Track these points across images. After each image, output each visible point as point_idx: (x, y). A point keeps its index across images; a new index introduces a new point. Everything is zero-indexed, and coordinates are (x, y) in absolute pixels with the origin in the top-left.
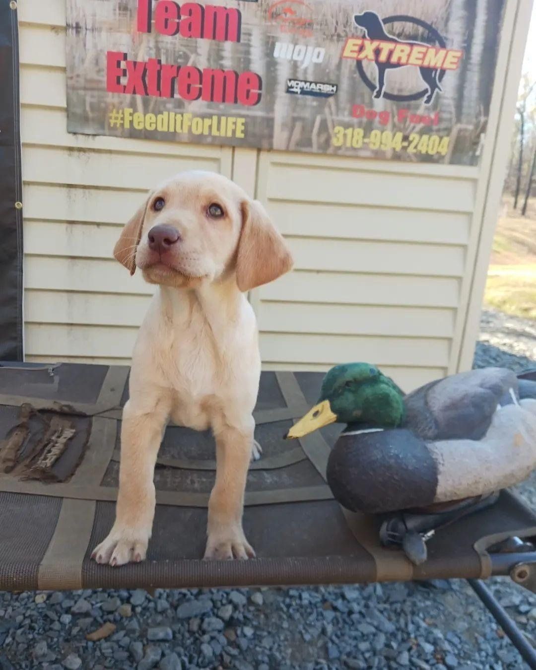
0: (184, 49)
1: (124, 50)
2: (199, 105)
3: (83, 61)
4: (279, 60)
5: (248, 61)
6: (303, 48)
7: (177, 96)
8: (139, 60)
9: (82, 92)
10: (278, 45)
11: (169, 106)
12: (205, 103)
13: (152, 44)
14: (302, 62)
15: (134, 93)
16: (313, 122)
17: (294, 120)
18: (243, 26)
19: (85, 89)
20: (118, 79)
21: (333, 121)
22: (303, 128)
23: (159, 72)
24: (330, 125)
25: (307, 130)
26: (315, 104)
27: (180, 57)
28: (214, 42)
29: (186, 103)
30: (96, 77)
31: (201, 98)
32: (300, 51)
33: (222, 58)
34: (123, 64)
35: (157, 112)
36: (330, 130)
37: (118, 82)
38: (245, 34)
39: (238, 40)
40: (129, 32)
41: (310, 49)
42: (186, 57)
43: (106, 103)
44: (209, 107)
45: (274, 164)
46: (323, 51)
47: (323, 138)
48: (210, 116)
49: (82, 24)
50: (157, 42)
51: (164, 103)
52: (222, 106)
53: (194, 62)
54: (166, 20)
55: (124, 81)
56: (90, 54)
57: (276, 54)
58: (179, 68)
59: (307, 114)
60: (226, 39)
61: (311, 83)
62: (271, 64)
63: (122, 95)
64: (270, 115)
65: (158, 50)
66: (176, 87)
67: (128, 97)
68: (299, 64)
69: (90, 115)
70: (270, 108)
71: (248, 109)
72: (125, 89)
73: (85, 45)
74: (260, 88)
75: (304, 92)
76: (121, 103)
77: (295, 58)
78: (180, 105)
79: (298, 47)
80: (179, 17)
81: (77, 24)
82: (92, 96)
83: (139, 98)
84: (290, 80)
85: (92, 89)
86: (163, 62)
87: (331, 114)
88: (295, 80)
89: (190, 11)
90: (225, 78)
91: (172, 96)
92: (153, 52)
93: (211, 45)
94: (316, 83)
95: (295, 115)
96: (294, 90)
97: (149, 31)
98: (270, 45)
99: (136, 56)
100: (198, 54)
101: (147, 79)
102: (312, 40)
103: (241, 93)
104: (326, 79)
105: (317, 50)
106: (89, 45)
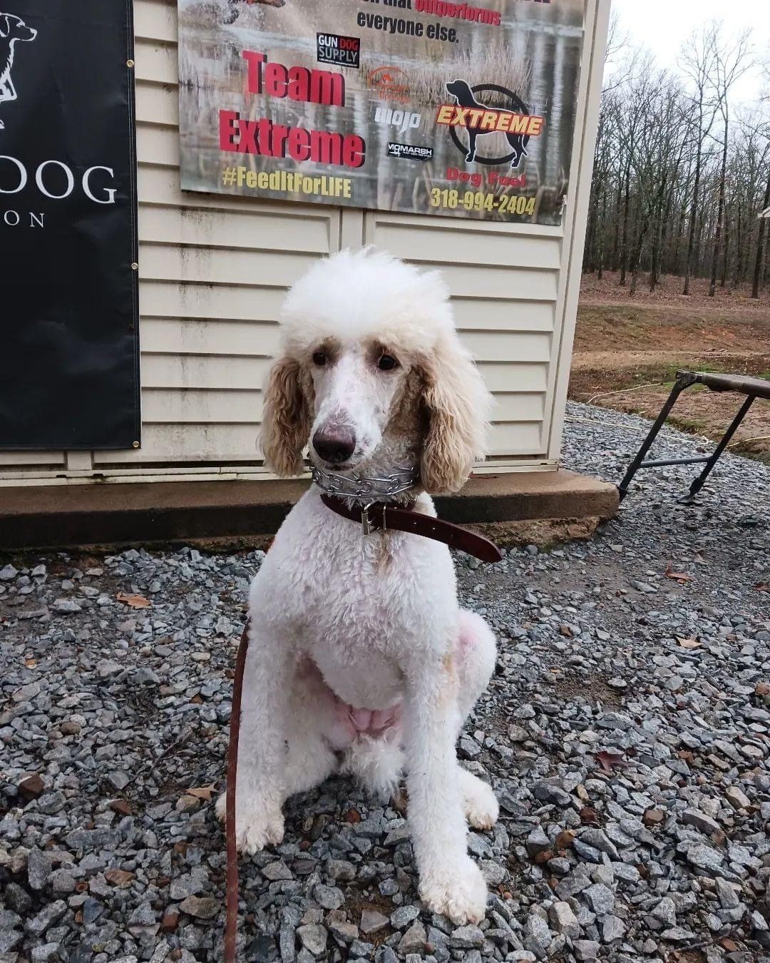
0: (292, 111)
1: (237, 109)
2: (308, 166)
3: (196, 119)
4: (380, 125)
5: (352, 125)
6: (401, 113)
7: (287, 155)
8: (251, 119)
9: (195, 150)
10: (378, 110)
11: (281, 165)
12: (314, 163)
13: (263, 105)
14: (401, 127)
15: (247, 152)
16: (413, 183)
17: (396, 181)
18: (346, 91)
19: (199, 147)
20: (231, 137)
21: (430, 183)
22: (404, 189)
23: (270, 132)
24: (428, 186)
25: (407, 191)
26: (413, 166)
27: (289, 118)
28: (320, 106)
29: (297, 163)
30: (209, 135)
31: (310, 159)
32: (398, 116)
33: (328, 121)
34: (236, 123)
35: (270, 172)
36: (429, 191)
37: (232, 141)
38: (349, 98)
39: (343, 105)
40: (241, 92)
41: (407, 114)
43: (219, 161)
44: (318, 167)
45: (379, 224)
46: (419, 116)
47: (422, 200)
48: (320, 177)
49: (193, 81)
50: (268, 103)
51: (276, 163)
52: (329, 167)
53: (302, 124)
54: (276, 83)
55: (237, 140)
56: (203, 113)
57: (376, 120)
58: (289, 129)
59: (407, 176)
60: (332, 103)
61: (409, 147)
62: (373, 128)
63: (235, 153)
64: (374, 177)
65: (269, 111)
66: (287, 146)
67: (241, 155)
68: (398, 129)
69: (204, 172)
71: (353, 171)
72: (238, 148)
73: (197, 103)
74: (364, 151)
75: (403, 155)
76: (235, 161)
77: (394, 122)
78: (291, 165)
79: (396, 113)
80: (287, 81)
81: (189, 82)
82: (206, 154)
83: (251, 156)
84: (391, 144)
85: (207, 147)
86: (274, 122)
87: (428, 176)
88: (395, 144)
89: (298, 75)
90: (331, 139)
91: (284, 156)
92: (264, 113)
93: (317, 108)
94: (414, 147)
95: (397, 176)
96: (395, 153)
97: (260, 92)
98: (371, 109)
99: (248, 116)
100: (306, 117)
101: (259, 138)
102: (409, 105)
103: (347, 156)
104: (422, 144)
105: (414, 115)
106: (202, 103)
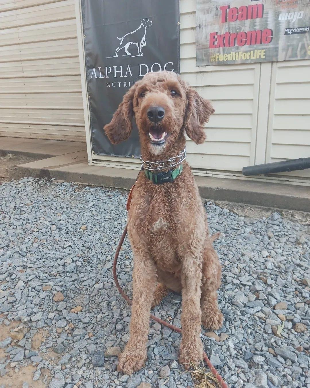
0: (239, 26)
1: (216, 31)
2: (246, 47)
3: (201, 39)
4: (281, 21)
5: (267, 25)
6: (292, 13)
7: (236, 45)
8: (222, 34)
9: (201, 50)
10: (280, 15)
11: (233, 50)
12: (248, 46)
13: (227, 27)
14: (292, 20)
15: (220, 47)
16: (298, 46)
17: (288, 46)
18: (264, 10)
19: (202, 49)
20: (214, 43)
21: (308, 44)
22: (293, 49)
23: (230, 37)
24: (306, 45)
25: (294, 49)
26: (298, 37)
27: (238, 29)
28: (252, 20)
29: (240, 47)
30: (206, 44)
31: (246, 45)
32: (291, 15)
33: (255, 26)
34: (216, 37)
35: (228, 53)
36: (307, 48)
37: (214, 44)
38: (266, 13)
39: (262, 17)
40: (218, 24)
41: (296, 13)
42: (240, 28)
43: (209, 53)
44: (249, 47)
45: (280, 68)
46: (302, 12)
47: (303, 53)
48: (250, 51)
49: (201, 25)
50: (229, 25)
51: (231, 49)
52: (255, 46)
53: (243, 30)
54: (233, 16)
55: (216, 43)
56: (204, 36)
57: (280, 19)
58: (237, 34)
59: (295, 43)
60: (257, 17)
61: (296, 28)
62: (277, 24)
63: (215, 49)
64: (277, 46)
65: (229, 28)
66: (236, 41)
67: (217, 49)
68: (290, 21)
69: (204, 58)
70: (277, 43)
71: (267, 45)
72: (216, 46)
73: (202, 32)
74: (272, 35)
75: (293, 33)
76: (214, 52)
77: (289, 19)
78: (238, 48)
79: (290, 14)
80: (238, 13)
81: (200, 25)
82: (205, 51)
83: (221, 49)
84: (286, 29)
85: (205, 48)
86: (231, 33)
87: (307, 40)
88: (288, 29)
89: (242, 10)
90: (256, 33)
91: (234, 46)
92: (227, 30)
93: (250, 21)
94: (299, 28)
95: (289, 44)
96: (289, 33)
97: (226, 22)
98: (277, 15)
99: (221, 32)
100: (245, 26)
101: (225, 41)
102: (297, 9)
103: (264, 39)
104: (304, 25)
105: (300, 12)
106: (204, 32)
